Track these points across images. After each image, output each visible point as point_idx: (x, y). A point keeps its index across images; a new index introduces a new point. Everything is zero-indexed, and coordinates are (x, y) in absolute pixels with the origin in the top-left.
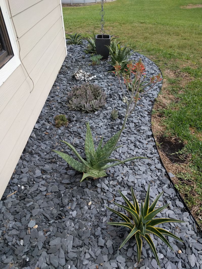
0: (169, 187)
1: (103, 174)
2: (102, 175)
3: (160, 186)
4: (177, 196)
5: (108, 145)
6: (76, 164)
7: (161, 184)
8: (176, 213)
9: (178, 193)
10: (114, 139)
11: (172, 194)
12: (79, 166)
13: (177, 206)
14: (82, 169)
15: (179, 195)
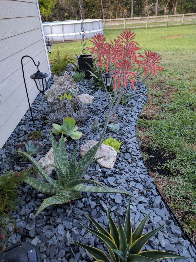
0: (160, 207)
1: (77, 195)
2: (75, 197)
3: (149, 206)
4: (171, 218)
5: (86, 158)
6: (45, 186)
7: (151, 204)
8: (172, 243)
9: (172, 214)
10: (93, 150)
11: (165, 216)
12: (48, 188)
13: (173, 232)
14: (52, 191)
15: (175, 217)
